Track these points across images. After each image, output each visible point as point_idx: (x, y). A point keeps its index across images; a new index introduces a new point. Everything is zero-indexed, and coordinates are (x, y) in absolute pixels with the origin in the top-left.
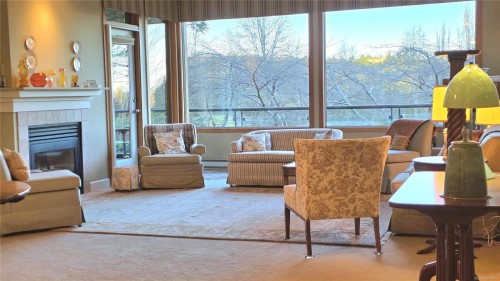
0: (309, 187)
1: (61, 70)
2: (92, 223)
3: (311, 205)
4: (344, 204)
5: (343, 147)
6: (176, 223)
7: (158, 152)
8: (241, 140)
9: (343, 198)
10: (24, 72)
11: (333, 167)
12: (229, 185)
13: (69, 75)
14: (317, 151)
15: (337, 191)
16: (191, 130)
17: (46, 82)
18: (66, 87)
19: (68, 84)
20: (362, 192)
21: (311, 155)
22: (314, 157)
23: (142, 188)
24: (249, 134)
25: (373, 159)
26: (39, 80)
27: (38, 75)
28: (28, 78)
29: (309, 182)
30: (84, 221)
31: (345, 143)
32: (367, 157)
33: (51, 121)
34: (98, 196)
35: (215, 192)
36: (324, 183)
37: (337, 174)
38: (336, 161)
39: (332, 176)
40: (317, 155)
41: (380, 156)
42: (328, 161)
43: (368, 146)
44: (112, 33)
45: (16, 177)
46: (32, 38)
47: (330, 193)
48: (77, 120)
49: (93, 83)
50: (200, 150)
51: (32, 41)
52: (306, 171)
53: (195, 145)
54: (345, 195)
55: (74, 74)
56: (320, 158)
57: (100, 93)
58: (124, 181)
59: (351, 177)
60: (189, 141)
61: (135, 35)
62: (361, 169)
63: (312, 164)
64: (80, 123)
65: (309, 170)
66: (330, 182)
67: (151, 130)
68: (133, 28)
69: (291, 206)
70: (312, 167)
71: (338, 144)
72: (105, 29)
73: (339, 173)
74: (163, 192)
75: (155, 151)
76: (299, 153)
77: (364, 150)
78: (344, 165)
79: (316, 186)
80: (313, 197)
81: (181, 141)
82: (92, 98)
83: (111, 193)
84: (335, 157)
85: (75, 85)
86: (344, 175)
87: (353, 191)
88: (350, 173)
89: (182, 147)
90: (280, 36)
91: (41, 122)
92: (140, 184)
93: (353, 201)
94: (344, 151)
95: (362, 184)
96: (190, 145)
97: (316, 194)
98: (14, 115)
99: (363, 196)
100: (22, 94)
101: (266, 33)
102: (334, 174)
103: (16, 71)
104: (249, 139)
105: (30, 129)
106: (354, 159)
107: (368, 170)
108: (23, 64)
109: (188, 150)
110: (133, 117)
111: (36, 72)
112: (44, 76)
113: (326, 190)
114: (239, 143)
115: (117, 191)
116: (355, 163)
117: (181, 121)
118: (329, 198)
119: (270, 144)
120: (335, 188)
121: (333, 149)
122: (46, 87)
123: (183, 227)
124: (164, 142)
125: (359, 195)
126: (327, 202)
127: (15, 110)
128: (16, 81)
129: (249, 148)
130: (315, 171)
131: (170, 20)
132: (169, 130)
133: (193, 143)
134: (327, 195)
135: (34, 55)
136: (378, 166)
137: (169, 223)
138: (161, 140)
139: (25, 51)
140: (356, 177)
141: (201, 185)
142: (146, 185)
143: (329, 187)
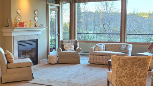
0: (117, 75)
1: (30, 21)
2: (36, 79)
3: (118, 82)
4: (131, 82)
5: (132, 60)
6: (67, 81)
7: (64, 50)
8: (94, 46)
9: (131, 80)
10: (16, 22)
11: (127, 68)
12: (89, 63)
13: (33, 22)
14: (121, 61)
15: (129, 77)
16: (77, 42)
17: (24, 25)
18: (32, 27)
19: (32, 26)
20: (139, 78)
21: (118, 62)
22: (119, 63)
23: (58, 63)
24: (98, 45)
25: (144, 65)
26: (22, 25)
27: (21, 23)
28: (18, 24)
29: (117, 73)
30: (33, 78)
31: (133, 58)
32: (142, 64)
33: (26, 39)
34: (42, 66)
35: (84, 66)
36: (123, 74)
37: (129, 71)
38: (129, 65)
39: (127, 71)
40: (121, 63)
41: (148, 64)
42: (125, 65)
43: (142, 60)
44: (50, 7)
45: (9, 61)
46: (20, 9)
47: (126, 78)
48: (36, 38)
49: (42, 25)
50: (79, 50)
51: (20, 10)
52: (116, 68)
53: (78, 48)
54: (132, 79)
55: (35, 22)
56: (122, 64)
57: (45, 29)
58: (52, 60)
59: (135, 72)
60: (76, 46)
61: (59, 8)
62: (139, 69)
63: (118, 66)
64: (37, 39)
65: (117, 68)
66: (126, 74)
67: (63, 42)
68: (58, 5)
69: (110, 80)
70: (118, 67)
71: (130, 58)
72: (47, 6)
73: (130, 70)
74: (65, 65)
75: (63, 50)
76: (113, 61)
77: (141, 61)
78: (132, 67)
79: (120, 75)
80: (118, 79)
81: (73, 46)
82: (42, 31)
83: (47, 64)
84: (128, 64)
85: (36, 26)
86: (132, 71)
87: (135, 77)
88: (134, 70)
89: (73, 49)
90: (113, 6)
91: (22, 39)
92: (58, 61)
93: (135, 81)
94: (132, 61)
95: (139, 75)
96: (76, 48)
97: (120, 78)
98: (12, 37)
99: (139, 79)
100: (15, 30)
101: (108, 4)
102: (127, 70)
103: (13, 21)
104: (97, 46)
105: (18, 42)
106: (136, 65)
107: (142, 69)
108: (16, 19)
109: (75, 50)
110: (57, 37)
111: (21, 22)
112: (23, 23)
113: (124, 77)
114: (93, 48)
115: (49, 64)
116: (137, 66)
117: (74, 39)
118: (125, 80)
119: (105, 49)
120: (128, 76)
121: (127, 61)
122: (24, 27)
123: (69, 83)
124: (67, 46)
125: (138, 79)
126: (124, 81)
127: (12, 35)
128: (13, 25)
129: (97, 50)
130: (119, 69)
131: (71, 2)
132: (69, 42)
133: (77, 47)
134: (124, 79)
135: (20, 15)
136: (146, 68)
137: (64, 81)
138: (66, 45)
139: (17, 14)
140: (137, 72)
141: (79, 63)
142: (59, 62)
143: (125, 76)
